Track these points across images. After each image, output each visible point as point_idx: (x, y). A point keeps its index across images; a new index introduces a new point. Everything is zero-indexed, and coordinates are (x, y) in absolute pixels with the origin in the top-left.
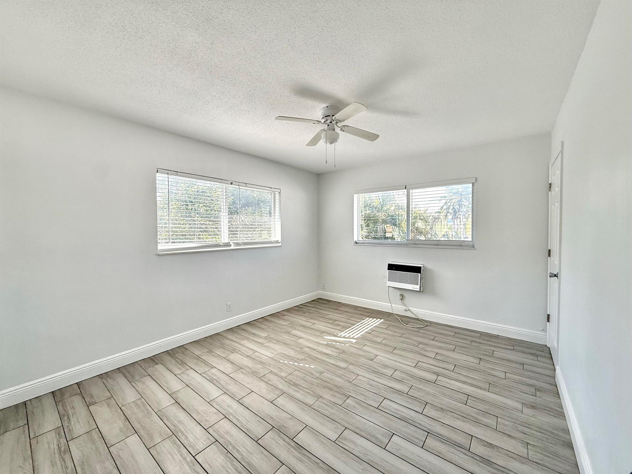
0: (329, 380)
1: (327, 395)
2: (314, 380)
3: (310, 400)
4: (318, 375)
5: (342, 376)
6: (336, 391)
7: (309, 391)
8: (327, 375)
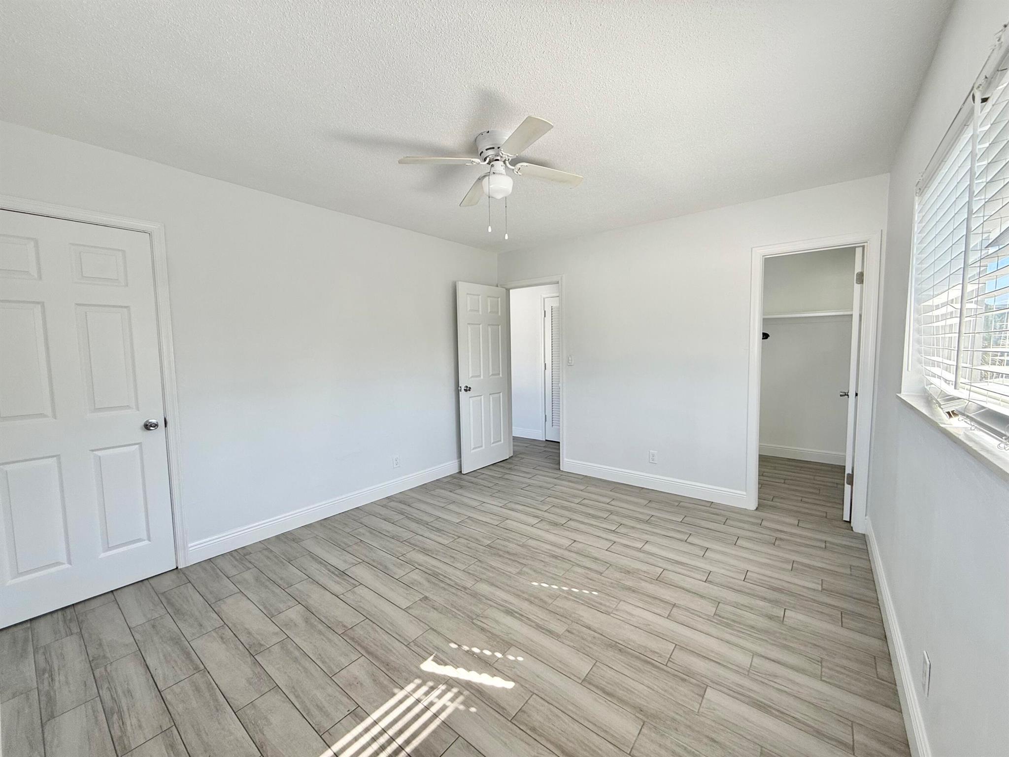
0: (509, 562)
1: (512, 547)
2: (530, 562)
3: (532, 543)
4: (524, 569)
5: (489, 568)
6: (501, 550)
7: (534, 550)
8: (513, 570)
